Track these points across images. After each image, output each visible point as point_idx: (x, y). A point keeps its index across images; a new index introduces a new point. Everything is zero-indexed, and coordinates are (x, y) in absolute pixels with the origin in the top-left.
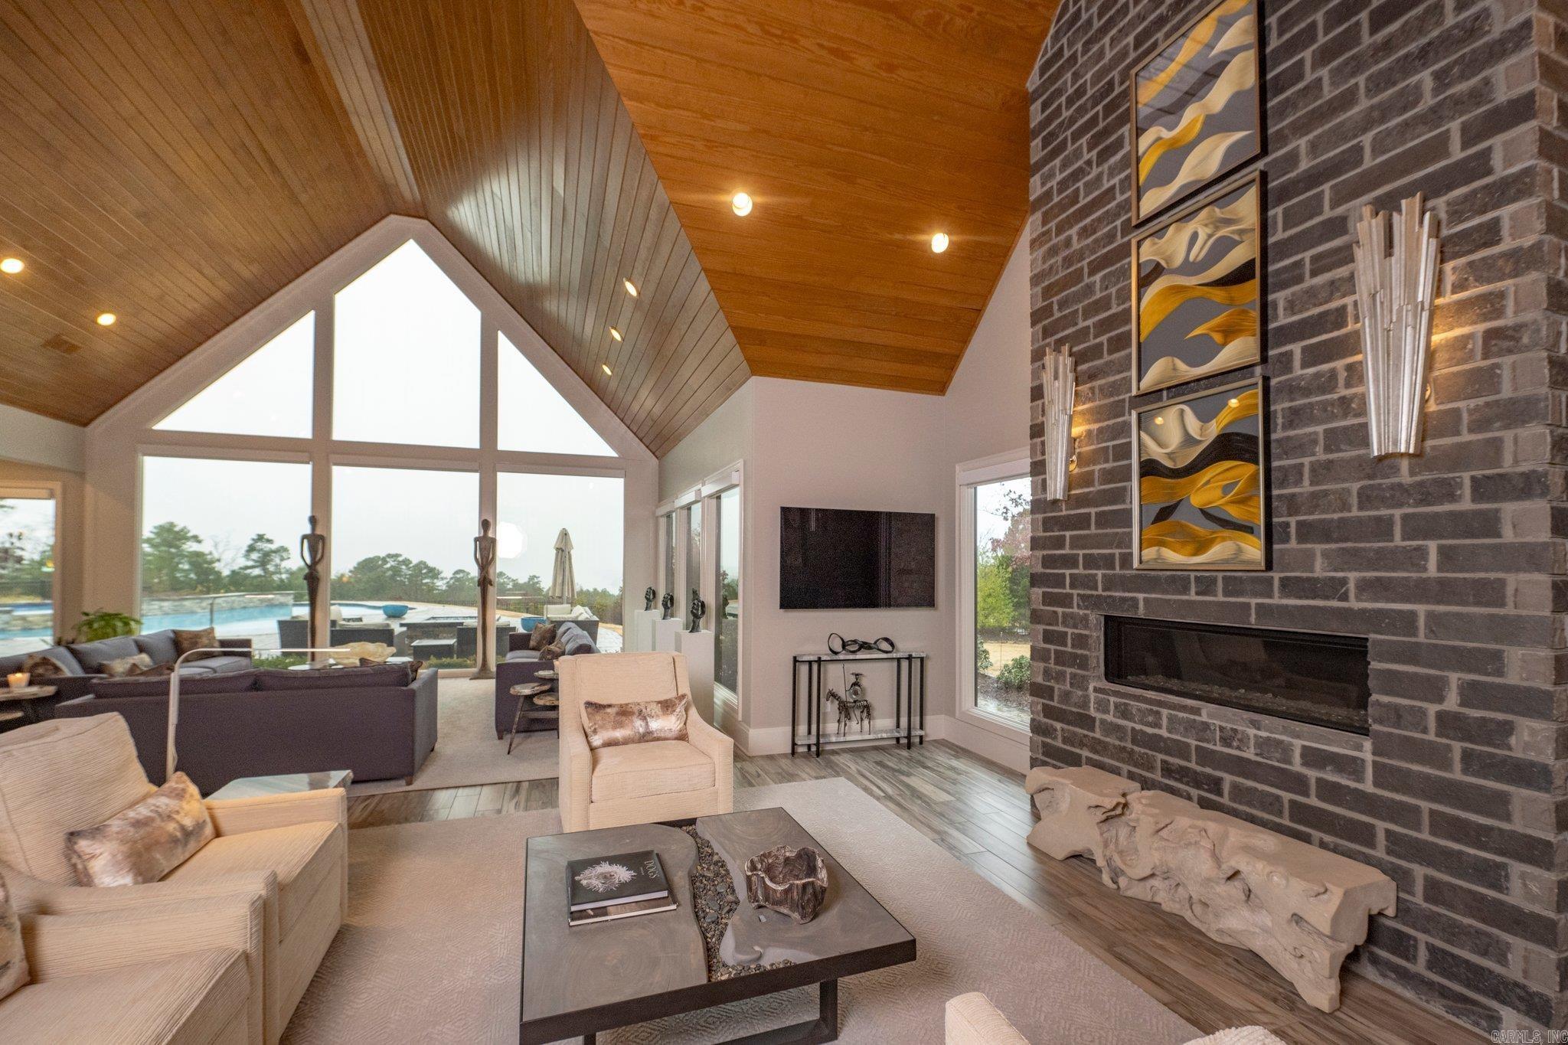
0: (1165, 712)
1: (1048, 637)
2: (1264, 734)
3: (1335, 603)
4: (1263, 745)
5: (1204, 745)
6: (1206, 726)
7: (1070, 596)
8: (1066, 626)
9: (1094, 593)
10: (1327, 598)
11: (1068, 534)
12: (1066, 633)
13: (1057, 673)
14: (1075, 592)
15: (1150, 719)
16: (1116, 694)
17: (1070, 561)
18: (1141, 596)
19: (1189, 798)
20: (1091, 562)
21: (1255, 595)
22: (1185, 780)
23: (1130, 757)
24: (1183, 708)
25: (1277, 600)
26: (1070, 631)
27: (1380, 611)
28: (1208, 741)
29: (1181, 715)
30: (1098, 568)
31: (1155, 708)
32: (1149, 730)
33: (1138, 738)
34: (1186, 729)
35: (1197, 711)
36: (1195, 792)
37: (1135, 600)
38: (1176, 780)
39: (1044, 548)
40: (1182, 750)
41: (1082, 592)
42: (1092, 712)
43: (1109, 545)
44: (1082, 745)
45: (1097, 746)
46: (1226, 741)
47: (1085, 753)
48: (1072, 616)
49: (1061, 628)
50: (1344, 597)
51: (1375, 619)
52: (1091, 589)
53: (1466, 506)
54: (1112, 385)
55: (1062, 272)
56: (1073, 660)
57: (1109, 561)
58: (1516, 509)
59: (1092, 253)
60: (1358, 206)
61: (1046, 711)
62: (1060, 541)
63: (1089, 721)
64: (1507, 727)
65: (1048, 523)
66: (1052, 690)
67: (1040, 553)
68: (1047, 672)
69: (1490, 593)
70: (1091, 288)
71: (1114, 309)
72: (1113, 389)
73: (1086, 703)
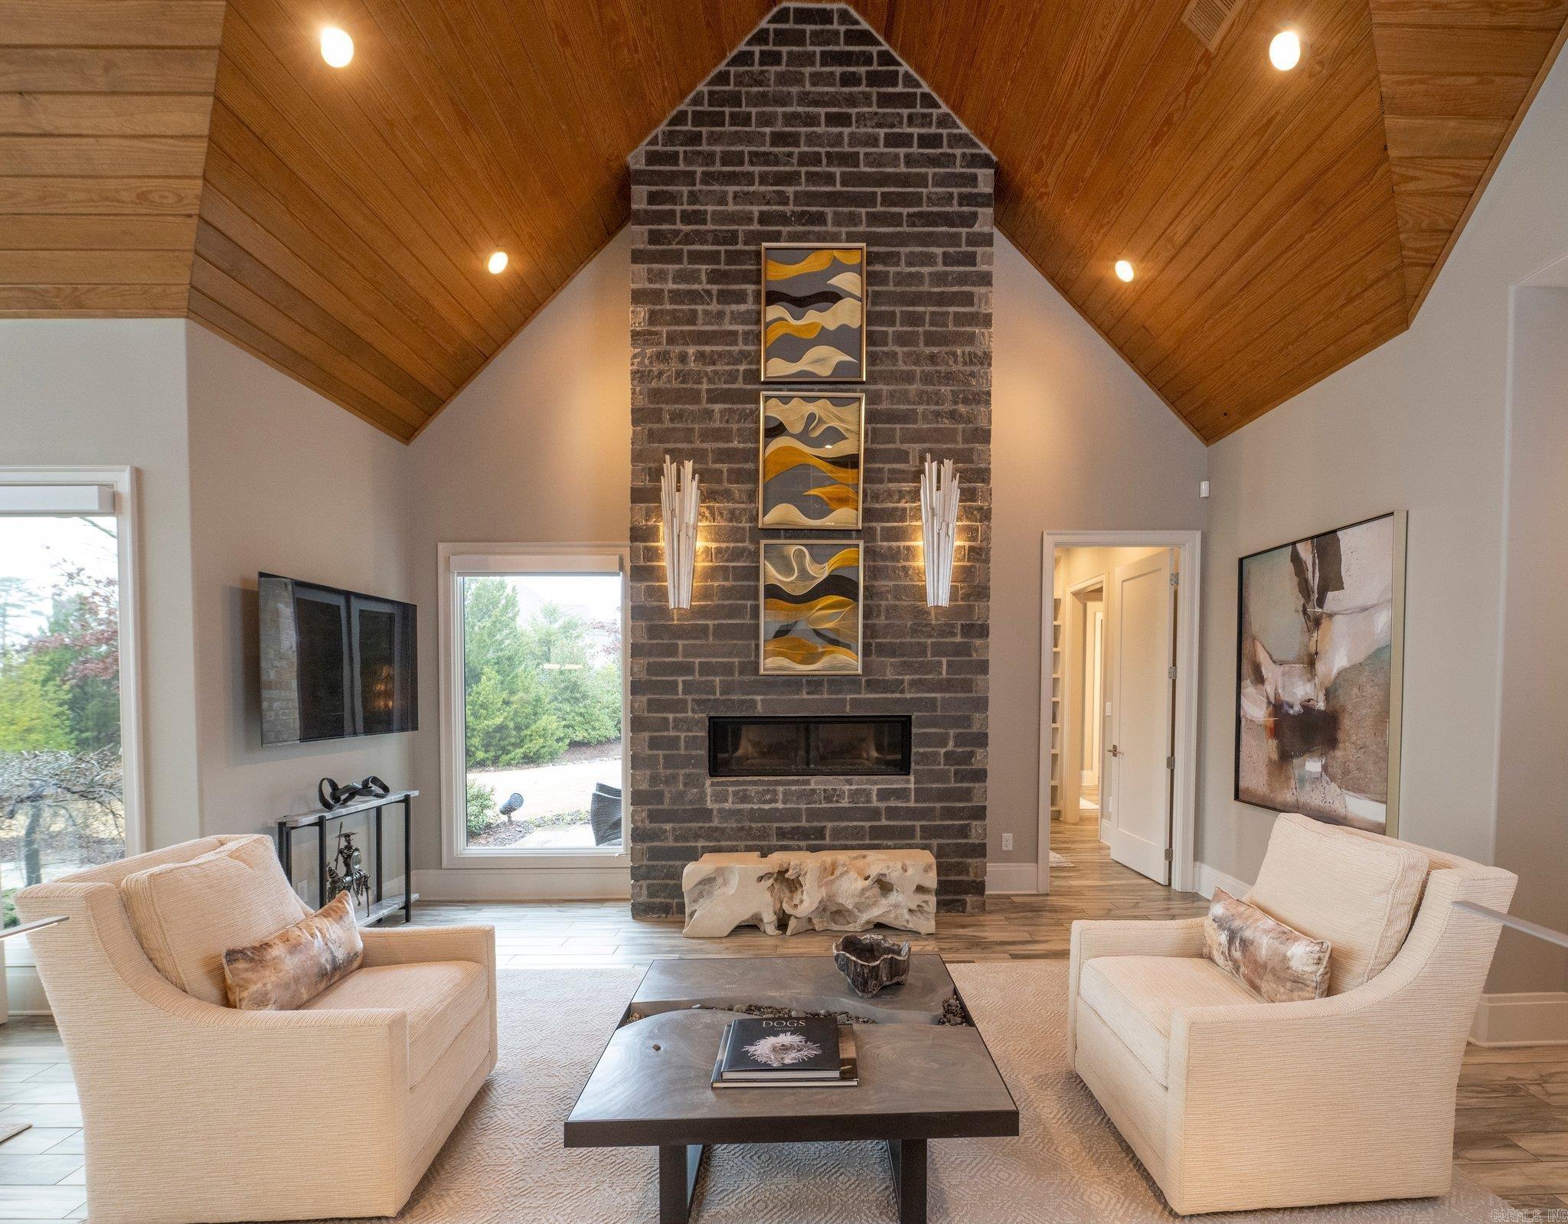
0: (780, 789)
1: (654, 744)
2: (854, 787)
3: (898, 695)
4: (854, 795)
5: (813, 806)
6: (813, 791)
7: (685, 702)
8: (679, 730)
9: (711, 697)
10: (893, 692)
11: (680, 643)
12: (678, 737)
13: (666, 777)
14: (689, 698)
15: (768, 797)
16: (733, 784)
17: (686, 669)
18: (758, 698)
19: (800, 849)
20: (706, 669)
21: (850, 692)
22: (796, 837)
23: (749, 834)
24: (797, 783)
25: (864, 695)
26: (683, 735)
27: (921, 699)
28: (815, 802)
29: (794, 788)
30: (716, 674)
31: (771, 788)
32: (767, 807)
33: (753, 815)
34: (798, 798)
35: (807, 783)
36: (802, 844)
37: (754, 702)
38: (789, 839)
39: (650, 654)
40: (795, 815)
41: (697, 697)
42: (709, 805)
43: (730, 655)
44: (696, 837)
45: (713, 834)
46: (828, 799)
47: (701, 844)
48: (685, 720)
49: (672, 733)
50: (902, 692)
51: (916, 703)
52: (708, 694)
53: (958, 639)
54: (732, 512)
55: (675, 384)
56: (687, 761)
57: (728, 669)
58: (978, 642)
59: (710, 381)
60: (914, 448)
61: (653, 816)
62: (671, 650)
63: (706, 814)
64: (971, 754)
65: (653, 631)
66: (661, 794)
67: (643, 661)
68: (654, 779)
69: (967, 686)
70: (709, 414)
71: (735, 444)
72: (733, 516)
73: (702, 798)
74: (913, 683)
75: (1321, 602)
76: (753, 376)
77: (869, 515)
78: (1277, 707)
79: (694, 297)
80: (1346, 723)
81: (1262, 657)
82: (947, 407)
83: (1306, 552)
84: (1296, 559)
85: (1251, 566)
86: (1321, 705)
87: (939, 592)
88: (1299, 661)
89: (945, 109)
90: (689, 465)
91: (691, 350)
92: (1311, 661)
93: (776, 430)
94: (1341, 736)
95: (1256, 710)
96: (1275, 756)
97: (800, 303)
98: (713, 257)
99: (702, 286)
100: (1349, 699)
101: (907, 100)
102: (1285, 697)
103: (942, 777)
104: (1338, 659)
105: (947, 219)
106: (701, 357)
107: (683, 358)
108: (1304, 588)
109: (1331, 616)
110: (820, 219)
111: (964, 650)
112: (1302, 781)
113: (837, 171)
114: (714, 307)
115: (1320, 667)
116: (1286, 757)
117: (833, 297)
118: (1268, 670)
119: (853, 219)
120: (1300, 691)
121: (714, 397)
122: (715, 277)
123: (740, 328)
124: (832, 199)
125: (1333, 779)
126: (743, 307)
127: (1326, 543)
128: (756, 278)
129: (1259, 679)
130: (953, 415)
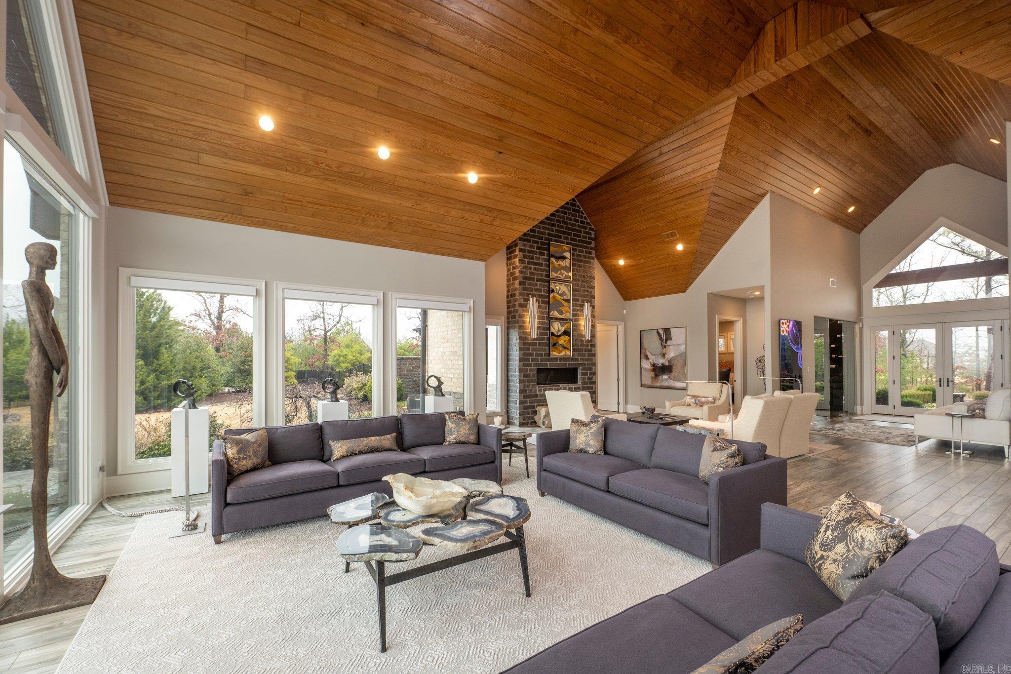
1: (525, 376)
7: (532, 363)
8: (530, 371)
9: (538, 363)
10: (575, 361)
11: (531, 347)
17: (531, 354)
20: (537, 355)
21: (568, 361)
25: (571, 362)
26: (531, 373)
27: (582, 363)
30: (539, 357)
35: (559, 386)
37: (550, 364)
39: (523, 350)
41: (534, 362)
42: (537, 393)
43: (541, 351)
44: (534, 402)
47: (535, 404)
48: (532, 369)
50: (577, 361)
51: (579, 364)
52: (537, 361)
53: (589, 348)
54: (542, 311)
55: (529, 275)
56: (532, 381)
57: (541, 355)
58: (593, 349)
59: (537, 276)
60: (580, 299)
61: (525, 397)
62: (528, 349)
63: (536, 396)
64: (593, 377)
65: (524, 344)
66: (526, 390)
67: (522, 352)
68: (525, 386)
69: (591, 360)
70: (537, 284)
71: (543, 293)
72: (542, 313)
73: (536, 390)
74: (581, 359)
75: (666, 342)
76: (548, 276)
77: (574, 315)
78: (654, 365)
79: (533, 252)
80: (674, 367)
81: (648, 353)
82: (587, 289)
83: (661, 332)
84: (658, 333)
85: (644, 333)
86: (667, 364)
87: (588, 337)
88: (660, 354)
89: (585, 215)
90: (535, 298)
91: (533, 267)
92: (664, 355)
93: (553, 291)
94: (673, 370)
95: (647, 365)
96: (654, 376)
97: (558, 258)
98: (537, 242)
99: (535, 250)
100: (674, 363)
101: (578, 211)
102: (656, 363)
103: (587, 383)
104: (671, 353)
105: (586, 242)
106: (535, 269)
107: (531, 268)
108: (661, 339)
109: (669, 346)
110: (560, 237)
111: (590, 350)
112: (662, 381)
113: (564, 225)
114: (538, 256)
115: (666, 356)
116: (657, 376)
117: (564, 258)
118: (650, 356)
119: (567, 239)
120: (660, 361)
121: (538, 280)
122: (538, 248)
123: (544, 262)
124: (563, 232)
125: (671, 379)
126: (544, 257)
127: (667, 331)
128: (549, 250)
129: (647, 358)
130: (588, 291)
